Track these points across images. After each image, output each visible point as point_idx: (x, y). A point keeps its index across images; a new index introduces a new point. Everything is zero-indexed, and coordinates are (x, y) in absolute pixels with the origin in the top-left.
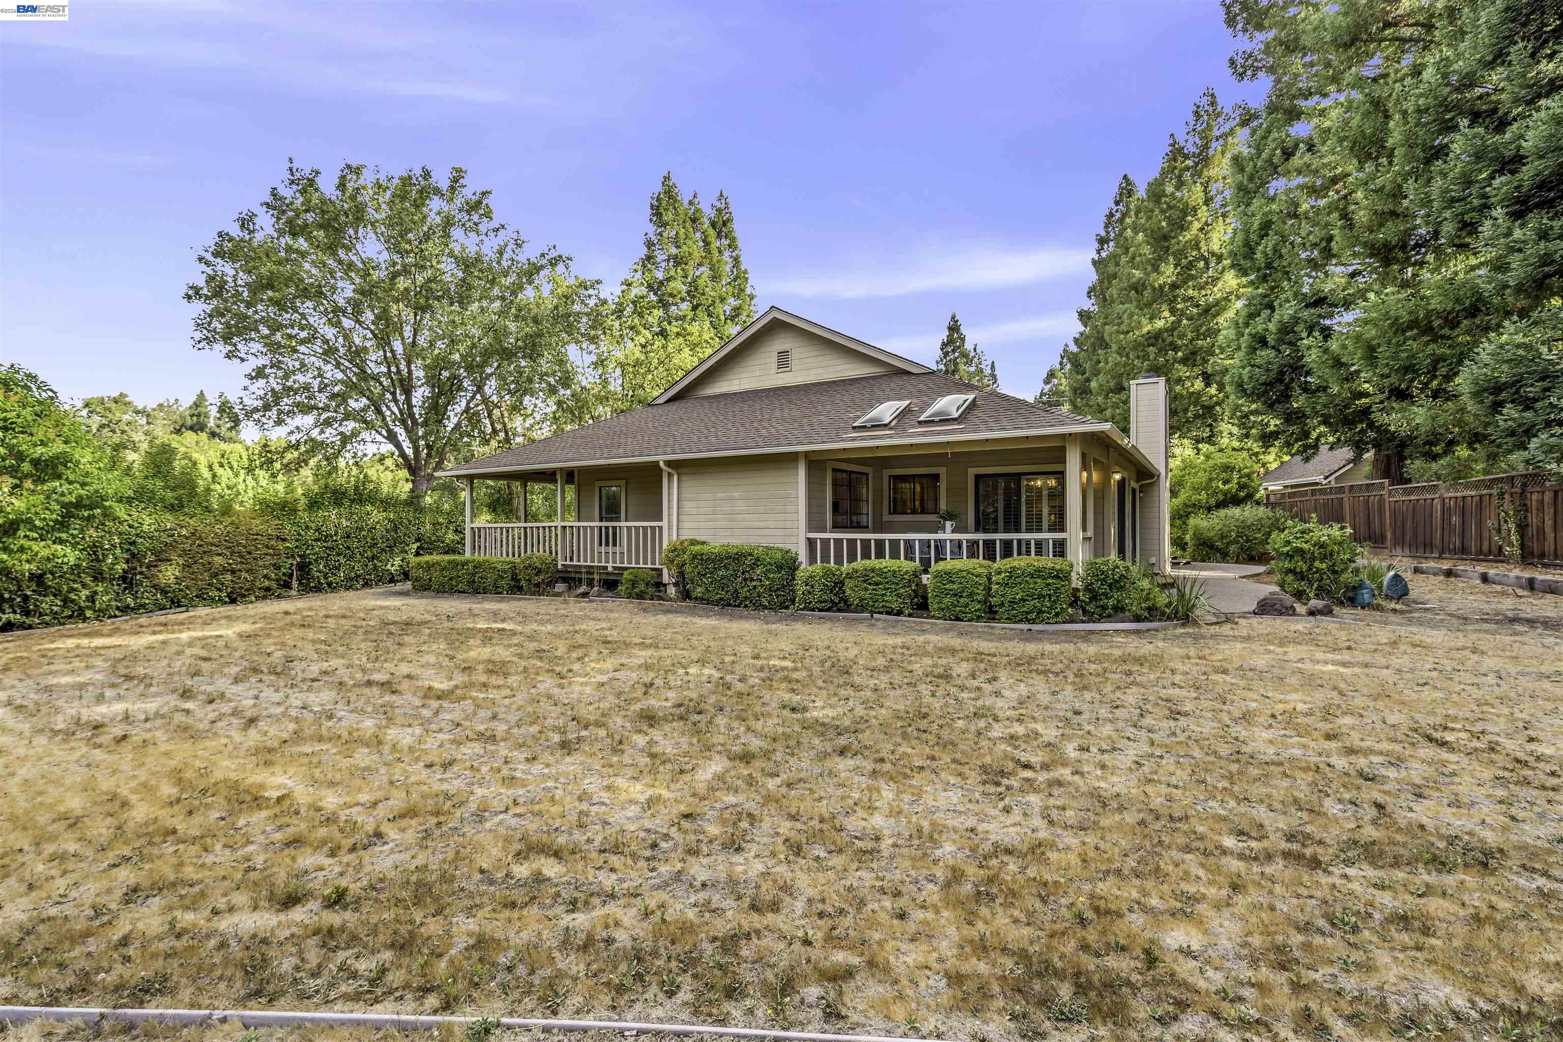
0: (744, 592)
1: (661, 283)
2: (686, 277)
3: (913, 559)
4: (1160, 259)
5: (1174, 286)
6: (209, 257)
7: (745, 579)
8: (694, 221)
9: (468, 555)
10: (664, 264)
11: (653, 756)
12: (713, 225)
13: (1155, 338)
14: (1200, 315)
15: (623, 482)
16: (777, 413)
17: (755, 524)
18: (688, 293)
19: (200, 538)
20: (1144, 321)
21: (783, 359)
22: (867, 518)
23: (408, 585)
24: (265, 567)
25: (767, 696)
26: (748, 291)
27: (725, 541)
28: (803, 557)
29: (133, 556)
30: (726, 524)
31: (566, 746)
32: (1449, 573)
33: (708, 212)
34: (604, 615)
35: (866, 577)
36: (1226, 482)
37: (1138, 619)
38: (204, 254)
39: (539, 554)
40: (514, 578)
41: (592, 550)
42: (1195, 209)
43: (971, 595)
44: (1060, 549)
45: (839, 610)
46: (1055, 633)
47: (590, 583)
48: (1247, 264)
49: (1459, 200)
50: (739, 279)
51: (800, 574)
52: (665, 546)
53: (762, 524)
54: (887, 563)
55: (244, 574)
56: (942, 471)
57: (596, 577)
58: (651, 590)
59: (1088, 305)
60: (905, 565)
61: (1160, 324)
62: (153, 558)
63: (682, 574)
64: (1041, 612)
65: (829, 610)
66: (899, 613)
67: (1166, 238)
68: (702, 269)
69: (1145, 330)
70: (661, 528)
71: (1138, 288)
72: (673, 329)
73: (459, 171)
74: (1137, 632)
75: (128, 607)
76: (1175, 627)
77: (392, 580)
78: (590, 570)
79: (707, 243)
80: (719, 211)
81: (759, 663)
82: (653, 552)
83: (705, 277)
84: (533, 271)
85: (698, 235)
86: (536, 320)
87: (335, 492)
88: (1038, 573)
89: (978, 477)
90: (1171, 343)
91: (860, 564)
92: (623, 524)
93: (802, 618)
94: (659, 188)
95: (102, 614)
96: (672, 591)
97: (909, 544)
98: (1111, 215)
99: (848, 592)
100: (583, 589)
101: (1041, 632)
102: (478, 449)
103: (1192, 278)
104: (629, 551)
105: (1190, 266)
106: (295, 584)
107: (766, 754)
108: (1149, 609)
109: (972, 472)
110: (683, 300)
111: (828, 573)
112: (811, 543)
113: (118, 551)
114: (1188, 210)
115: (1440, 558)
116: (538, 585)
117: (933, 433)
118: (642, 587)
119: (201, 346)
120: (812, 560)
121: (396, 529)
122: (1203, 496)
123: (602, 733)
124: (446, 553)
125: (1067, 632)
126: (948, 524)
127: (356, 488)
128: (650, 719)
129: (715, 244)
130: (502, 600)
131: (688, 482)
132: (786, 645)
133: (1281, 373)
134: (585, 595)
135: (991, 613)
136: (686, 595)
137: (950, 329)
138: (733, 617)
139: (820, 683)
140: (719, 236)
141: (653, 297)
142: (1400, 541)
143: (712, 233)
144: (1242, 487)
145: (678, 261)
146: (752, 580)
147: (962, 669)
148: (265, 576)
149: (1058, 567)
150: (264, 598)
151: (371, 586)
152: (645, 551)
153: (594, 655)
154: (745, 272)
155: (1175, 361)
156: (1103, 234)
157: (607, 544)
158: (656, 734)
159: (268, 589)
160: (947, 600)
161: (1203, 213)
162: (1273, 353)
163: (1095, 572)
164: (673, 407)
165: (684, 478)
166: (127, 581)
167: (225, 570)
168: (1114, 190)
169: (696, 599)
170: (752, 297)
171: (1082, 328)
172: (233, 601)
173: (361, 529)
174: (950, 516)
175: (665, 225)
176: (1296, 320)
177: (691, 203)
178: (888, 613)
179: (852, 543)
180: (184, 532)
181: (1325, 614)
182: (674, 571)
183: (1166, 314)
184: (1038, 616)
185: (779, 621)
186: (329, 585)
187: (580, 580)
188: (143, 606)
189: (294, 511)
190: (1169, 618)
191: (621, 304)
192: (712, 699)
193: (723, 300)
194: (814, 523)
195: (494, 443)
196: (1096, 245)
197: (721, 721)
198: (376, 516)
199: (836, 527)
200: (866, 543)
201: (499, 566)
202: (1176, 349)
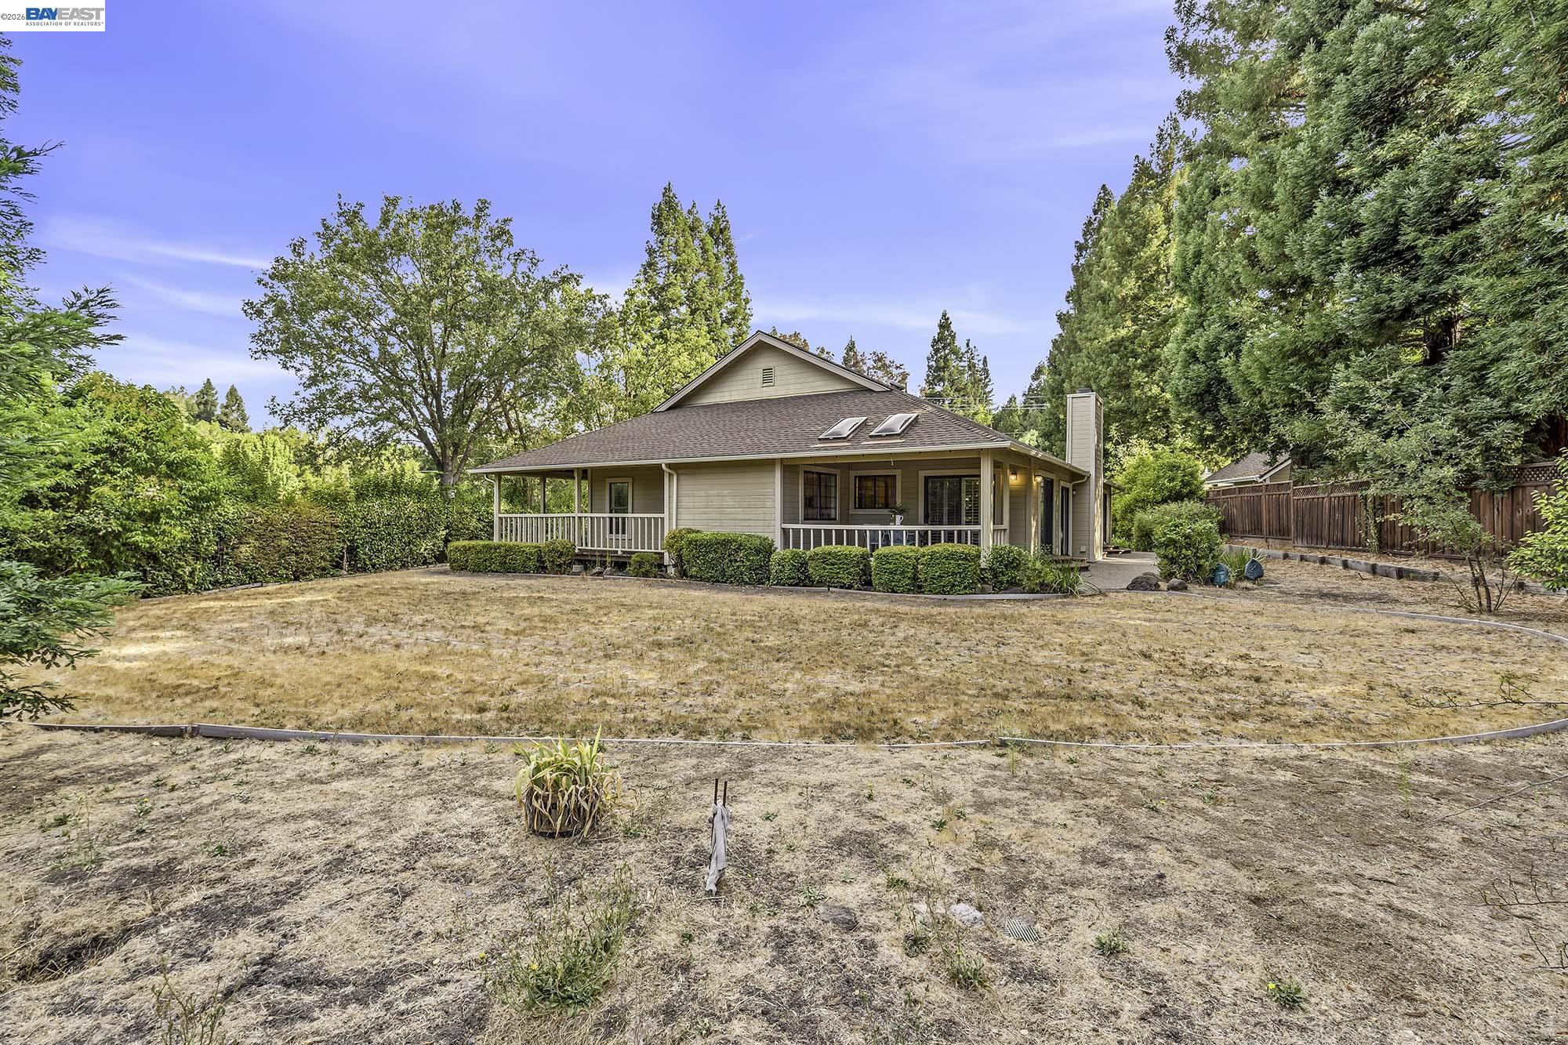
0: (729, 571)
1: (663, 289)
2: (685, 282)
3: (864, 546)
4: (1125, 271)
5: (1136, 298)
6: (267, 279)
7: (731, 561)
8: (692, 229)
9: (496, 540)
10: (664, 271)
11: (662, 661)
12: (711, 232)
13: (1118, 345)
14: (1159, 325)
15: (630, 480)
16: (760, 424)
17: (739, 517)
18: (688, 298)
19: (271, 525)
20: (1108, 330)
21: (768, 376)
22: (836, 513)
23: (447, 566)
24: (322, 550)
25: (737, 634)
26: (744, 296)
27: (716, 530)
28: (778, 543)
29: (221, 539)
30: (717, 516)
31: (607, 656)
32: (1323, 561)
33: (706, 220)
34: (617, 589)
35: (824, 558)
36: (1171, 480)
37: (1032, 591)
38: (262, 277)
39: (559, 538)
40: (540, 560)
41: (604, 537)
42: (1155, 227)
43: (903, 573)
44: (976, 537)
45: (804, 586)
46: (962, 601)
47: (603, 564)
48: (1185, 286)
49: (1323, 254)
50: (735, 285)
51: (774, 556)
52: (666, 534)
53: (747, 517)
54: (844, 549)
55: (305, 556)
56: (898, 473)
57: (608, 560)
58: (655, 570)
59: (1067, 308)
60: (856, 549)
61: (1123, 332)
62: (236, 541)
63: (680, 556)
64: (954, 585)
65: (796, 585)
66: (850, 587)
67: (1130, 253)
68: (701, 274)
69: (1109, 339)
70: (662, 519)
71: (1104, 298)
72: (672, 335)
73: (484, 202)
74: (1026, 601)
75: (217, 581)
76: (1057, 597)
77: (425, 563)
78: (603, 554)
79: (705, 251)
80: (716, 219)
81: (734, 618)
82: (656, 539)
83: (702, 284)
84: (547, 288)
85: (697, 242)
86: (550, 333)
87: (377, 485)
88: (951, 556)
89: (927, 479)
90: (1133, 351)
91: (824, 548)
92: (630, 515)
93: (775, 591)
94: (660, 199)
95: (200, 588)
96: (671, 571)
97: (862, 533)
98: (1090, 223)
99: (811, 570)
100: (597, 569)
101: (953, 600)
102: (497, 448)
103: (1153, 289)
104: (636, 538)
105: (1152, 278)
106: (345, 565)
107: (731, 661)
108: (1042, 584)
109: (922, 474)
110: (681, 304)
111: (795, 556)
112: (785, 532)
113: (211, 535)
114: (1149, 228)
115: (1327, 548)
116: (560, 566)
117: (879, 446)
118: (648, 567)
119: (257, 355)
120: (786, 545)
121: (428, 518)
122: (1151, 493)
123: (629, 651)
124: (471, 539)
125: (971, 601)
126: (898, 517)
127: (394, 481)
128: (659, 645)
129: (713, 250)
130: (530, 578)
131: (685, 481)
132: (757, 608)
133: (1209, 385)
134: (600, 574)
135: (917, 586)
136: (683, 574)
137: (941, 326)
138: (720, 590)
139: (775, 628)
140: (717, 243)
141: (654, 302)
142: (1301, 535)
143: (709, 240)
144: (1185, 484)
145: (678, 268)
146: (736, 561)
147: (876, 621)
148: (322, 558)
149: (966, 551)
150: (321, 576)
151: (408, 569)
152: (650, 538)
153: (616, 613)
154: (741, 277)
155: (1135, 367)
156: (1082, 241)
157: (617, 533)
158: (664, 653)
159: (324, 569)
160: (885, 577)
161: (1162, 231)
162: (1202, 367)
163: (998, 555)
164: (674, 414)
165: (682, 478)
166: (217, 559)
167: (291, 552)
168: (1093, 200)
169: (691, 577)
170: (747, 301)
171: (1061, 331)
172: (297, 579)
173: (399, 518)
174: (901, 512)
175: (666, 234)
176: (1219, 340)
177: (690, 212)
178: (841, 587)
179: (817, 532)
180: (259, 520)
181: (1181, 590)
182: (674, 554)
183: (1129, 323)
184: (952, 588)
185: (757, 593)
186: (373, 566)
187: (595, 562)
188: (229, 581)
189: (344, 502)
190: (1055, 591)
191: (625, 313)
192: (700, 636)
193: (719, 304)
194: (788, 516)
195: (511, 441)
196: (1075, 252)
197: (706, 646)
198: (412, 506)
199: (807, 519)
200: (828, 532)
201: (527, 550)
202: (1136, 356)
